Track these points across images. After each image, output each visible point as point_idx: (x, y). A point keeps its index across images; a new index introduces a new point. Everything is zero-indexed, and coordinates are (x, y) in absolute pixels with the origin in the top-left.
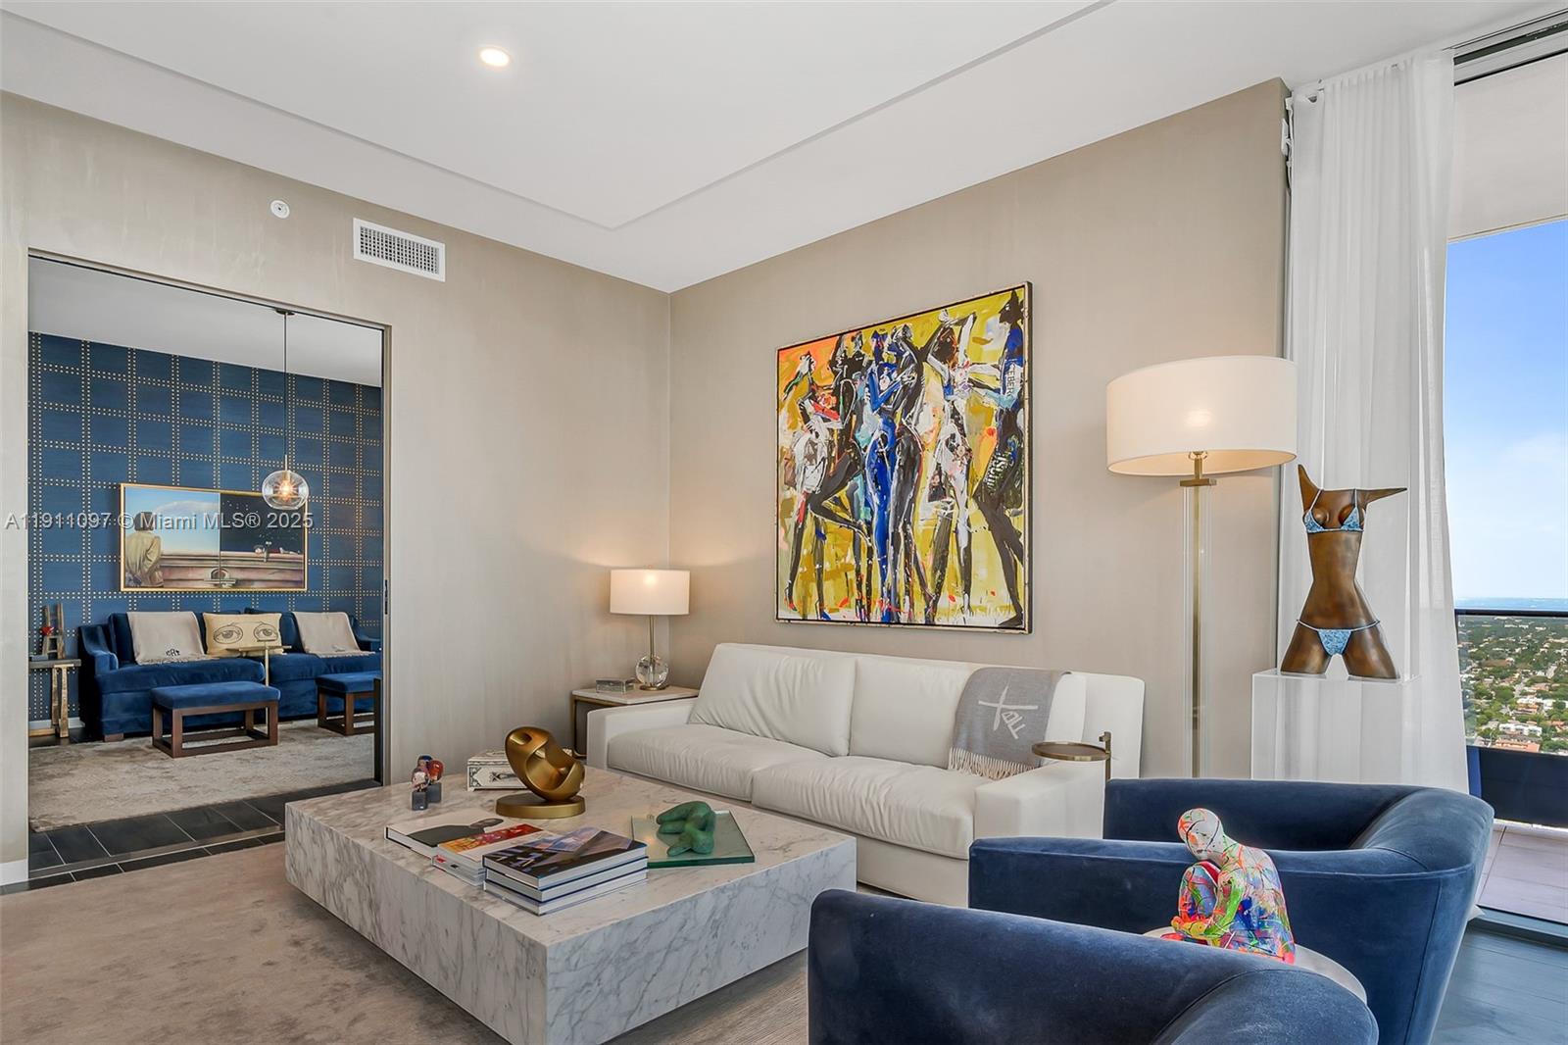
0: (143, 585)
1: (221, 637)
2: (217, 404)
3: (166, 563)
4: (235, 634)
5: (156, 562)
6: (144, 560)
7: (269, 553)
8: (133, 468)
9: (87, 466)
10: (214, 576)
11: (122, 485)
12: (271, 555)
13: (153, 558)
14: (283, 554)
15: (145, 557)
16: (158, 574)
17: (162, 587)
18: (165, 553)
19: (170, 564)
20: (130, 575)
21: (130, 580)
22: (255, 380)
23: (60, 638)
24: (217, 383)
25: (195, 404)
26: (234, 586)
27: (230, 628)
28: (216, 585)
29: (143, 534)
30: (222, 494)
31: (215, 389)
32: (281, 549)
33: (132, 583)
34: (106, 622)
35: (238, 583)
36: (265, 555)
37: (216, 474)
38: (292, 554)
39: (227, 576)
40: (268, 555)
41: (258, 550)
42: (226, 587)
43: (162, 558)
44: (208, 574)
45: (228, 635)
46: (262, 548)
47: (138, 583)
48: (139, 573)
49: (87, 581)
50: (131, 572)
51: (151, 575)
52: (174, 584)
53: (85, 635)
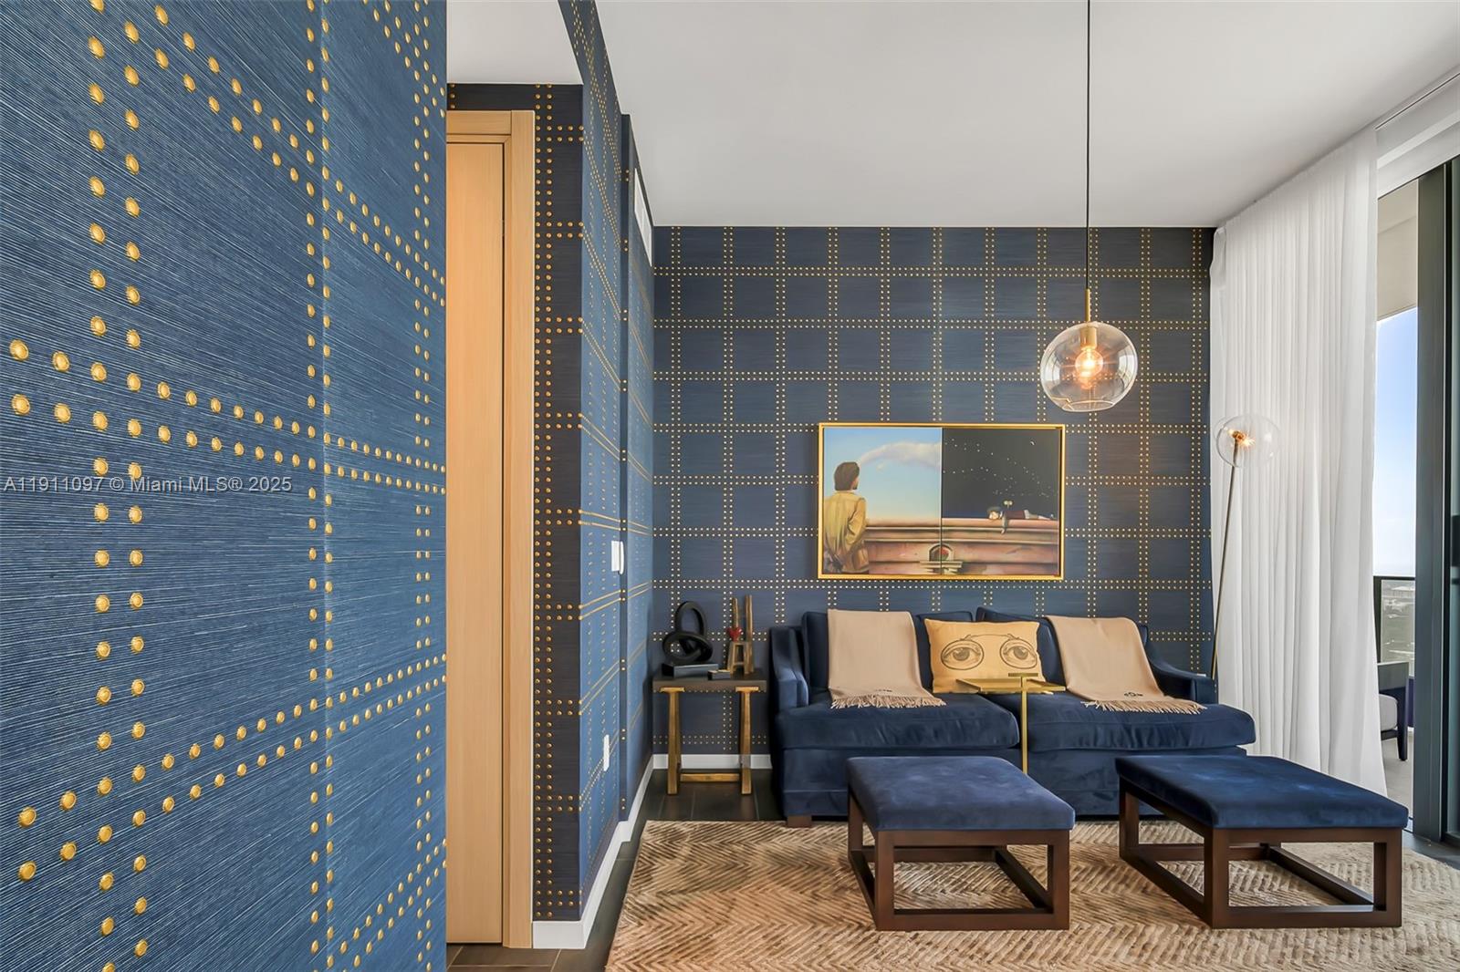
0: (844, 570)
1: (951, 658)
2: (938, 291)
3: (873, 537)
4: (972, 655)
5: (861, 535)
6: (845, 534)
7: (1008, 518)
8: (833, 402)
9: (782, 402)
10: (933, 556)
11: (820, 424)
12: (1012, 522)
13: (857, 530)
14: (1029, 519)
15: (847, 530)
16: (863, 554)
17: (867, 573)
18: (871, 522)
19: (880, 538)
20: (829, 556)
21: (829, 562)
22: (990, 246)
23: (747, 645)
24: (938, 259)
25: (911, 294)
26: (960, 572)
27: (964, 644)
28: (935, 570)
29: (845, 495)
30: (945, 430)
31: (936, 269)
32: (1026, 512)
33: (831, 568)
34: (799, 624)
35: (966, 567)
36: (1003, 522)
37: (937, 402)
38: (1042, 521)
39: (950, 557)
40: (1007, 523)
41: (994, 515)
42: (949, 573)
43: (869, 529)
44: (924, 553)
45: (962, 655)
46: (998, 512)
47: (838, 567)
48: (839, 553)
49: (780, 562)
50: (830, 551)
51: (853, 555)
52: (882, 568)
53: (777, 641)
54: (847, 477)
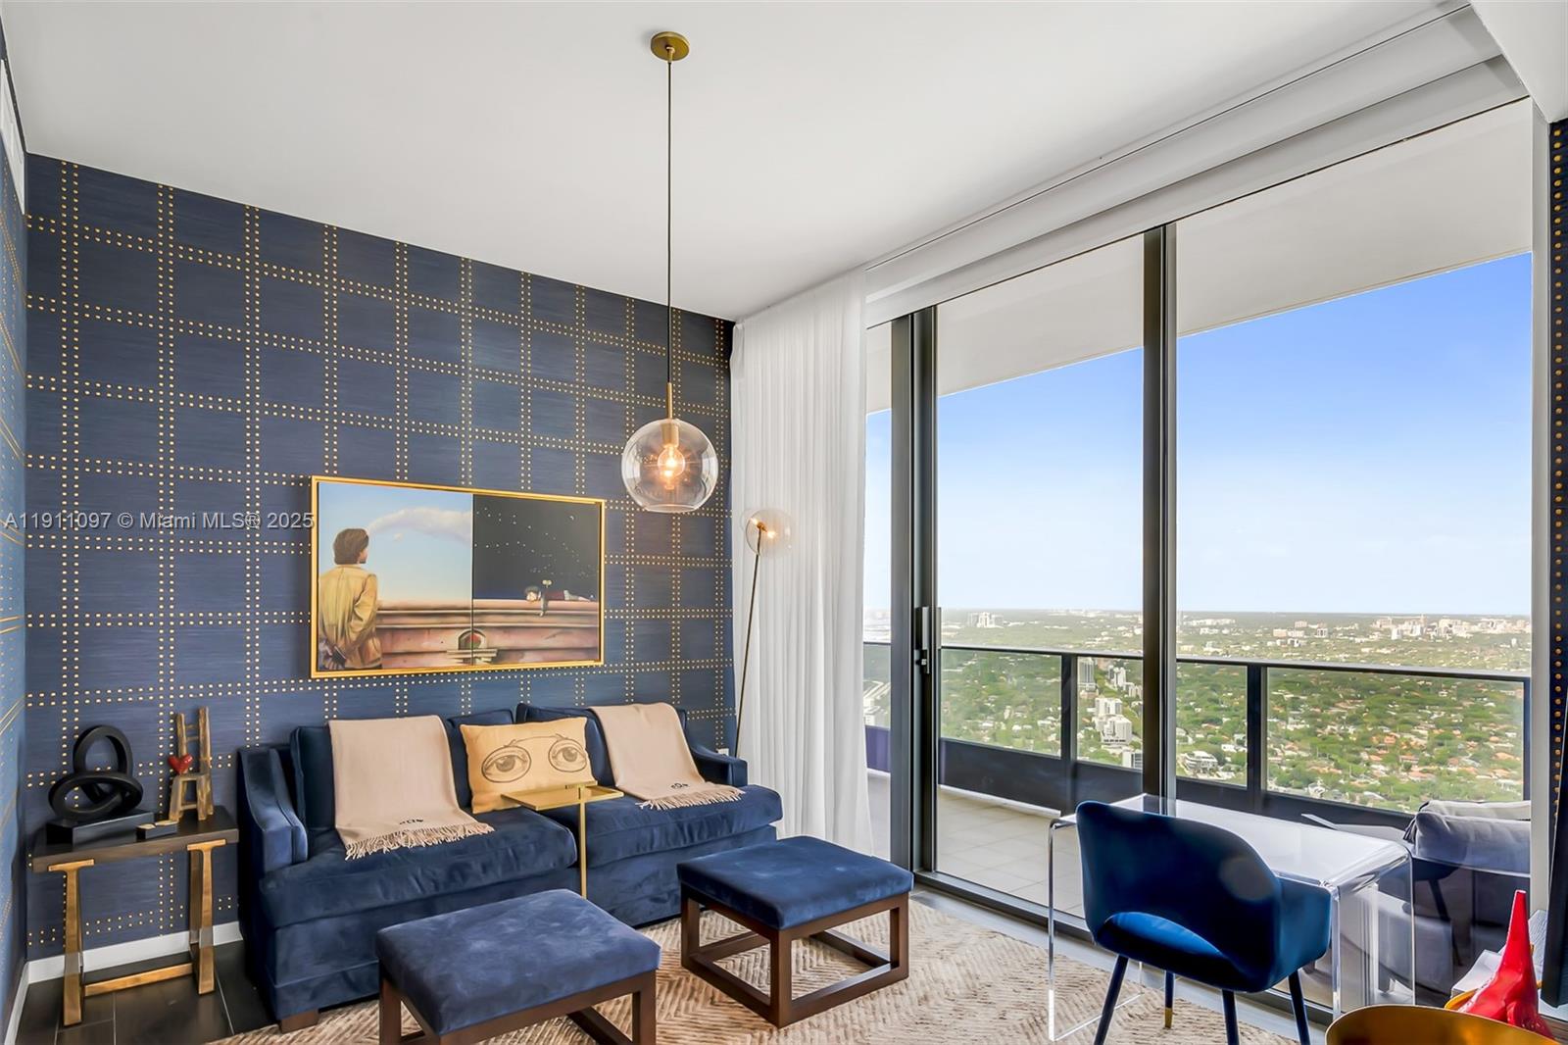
0: (348, 664)
1: (494, 770)
2: (467, 333)
3: (387, 623)
4: (518, 763)
5: (371, 622)
6: (350, 620)
7: (547, 599)
8: (331, 447)
9: (254, 442)
10: (463, 644)
11: (314, 478)
12: (552, 604)
13: (365, 614)
14: (569, 601)
15: (352, 614)
16: (374, 644)
17: (380, 667)
18: (385, 604)
19: (392, 624)
20: (327, 648)
21: (327, 657)
22: (526, 293)
23: (202, 779)
24: (467, 298)
25: (434, 333)
26: (494, 661)
27: (508, 752)
28: (465, 661)
29: (349, 570)
30: (477, 498)
31: (464, 306)
32: (566, 592)
33: (329, 663)
34: (288, 740)
35: (501, 655)
36: (541, 604)
37: (466, 460)
38: (582, 602)
39: (483, 644)
40: (546, 604)
41: (532, 596)
42: (482, 664)
43: (382, 614)
44: (452, 640)
45: (507, 765)
46: (537, 593)
47: (339, 660)
48: (341, 643)
49: (253, 660)
50: (328, 642)
51: (361, 647)
52: (399, 661)
53: (249, 768)
54: (352, 547)
